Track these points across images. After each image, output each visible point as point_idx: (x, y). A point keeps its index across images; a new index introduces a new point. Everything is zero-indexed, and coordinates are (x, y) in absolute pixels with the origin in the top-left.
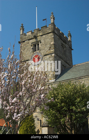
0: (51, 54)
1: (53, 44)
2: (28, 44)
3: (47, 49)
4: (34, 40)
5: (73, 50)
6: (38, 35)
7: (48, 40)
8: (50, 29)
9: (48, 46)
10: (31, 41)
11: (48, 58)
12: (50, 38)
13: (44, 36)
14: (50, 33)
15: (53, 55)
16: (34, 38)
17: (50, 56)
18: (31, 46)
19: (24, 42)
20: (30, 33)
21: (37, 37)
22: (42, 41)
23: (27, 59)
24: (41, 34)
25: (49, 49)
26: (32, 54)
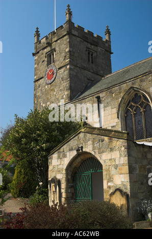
0: (66, 66)
1: (68, 52)
2: (42, 56)
3: (62, 59)
4: (48, 49)
5: (113, 53)
6: (53, 40)
7: (63, 46)
8: (65, 29)
9: (63, 54)
10: (45, 50)
11: (63, 71)
12: (65, 42)
13: (59, 41)
14: (65, 35)
15: (68, 67)
16: (48, 46)
17: (64, 68)
18: (46, 57)
19: (38, 52)
20: (45, 38)
21: (52, 43)
22: (57, 49)
23: (42, 76)
24: (55, 39)
25: (64, 59)
26: (46, 68)
